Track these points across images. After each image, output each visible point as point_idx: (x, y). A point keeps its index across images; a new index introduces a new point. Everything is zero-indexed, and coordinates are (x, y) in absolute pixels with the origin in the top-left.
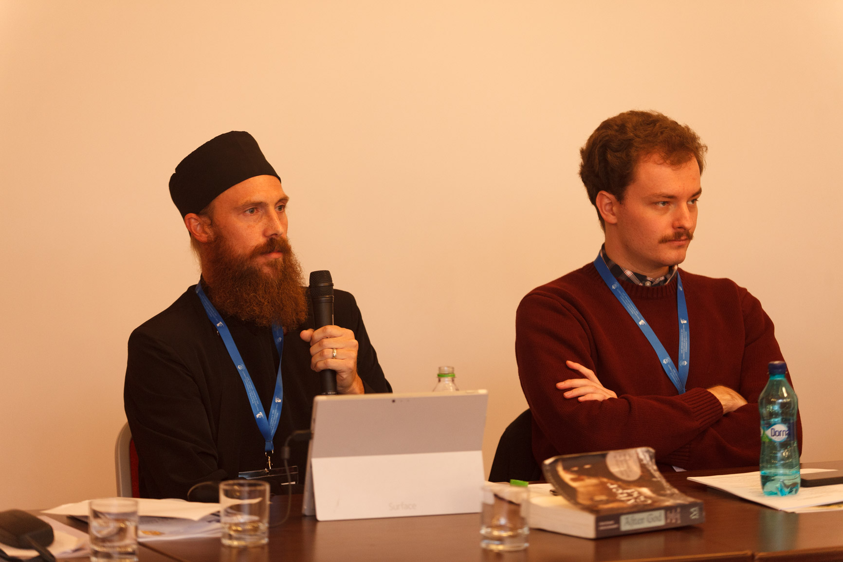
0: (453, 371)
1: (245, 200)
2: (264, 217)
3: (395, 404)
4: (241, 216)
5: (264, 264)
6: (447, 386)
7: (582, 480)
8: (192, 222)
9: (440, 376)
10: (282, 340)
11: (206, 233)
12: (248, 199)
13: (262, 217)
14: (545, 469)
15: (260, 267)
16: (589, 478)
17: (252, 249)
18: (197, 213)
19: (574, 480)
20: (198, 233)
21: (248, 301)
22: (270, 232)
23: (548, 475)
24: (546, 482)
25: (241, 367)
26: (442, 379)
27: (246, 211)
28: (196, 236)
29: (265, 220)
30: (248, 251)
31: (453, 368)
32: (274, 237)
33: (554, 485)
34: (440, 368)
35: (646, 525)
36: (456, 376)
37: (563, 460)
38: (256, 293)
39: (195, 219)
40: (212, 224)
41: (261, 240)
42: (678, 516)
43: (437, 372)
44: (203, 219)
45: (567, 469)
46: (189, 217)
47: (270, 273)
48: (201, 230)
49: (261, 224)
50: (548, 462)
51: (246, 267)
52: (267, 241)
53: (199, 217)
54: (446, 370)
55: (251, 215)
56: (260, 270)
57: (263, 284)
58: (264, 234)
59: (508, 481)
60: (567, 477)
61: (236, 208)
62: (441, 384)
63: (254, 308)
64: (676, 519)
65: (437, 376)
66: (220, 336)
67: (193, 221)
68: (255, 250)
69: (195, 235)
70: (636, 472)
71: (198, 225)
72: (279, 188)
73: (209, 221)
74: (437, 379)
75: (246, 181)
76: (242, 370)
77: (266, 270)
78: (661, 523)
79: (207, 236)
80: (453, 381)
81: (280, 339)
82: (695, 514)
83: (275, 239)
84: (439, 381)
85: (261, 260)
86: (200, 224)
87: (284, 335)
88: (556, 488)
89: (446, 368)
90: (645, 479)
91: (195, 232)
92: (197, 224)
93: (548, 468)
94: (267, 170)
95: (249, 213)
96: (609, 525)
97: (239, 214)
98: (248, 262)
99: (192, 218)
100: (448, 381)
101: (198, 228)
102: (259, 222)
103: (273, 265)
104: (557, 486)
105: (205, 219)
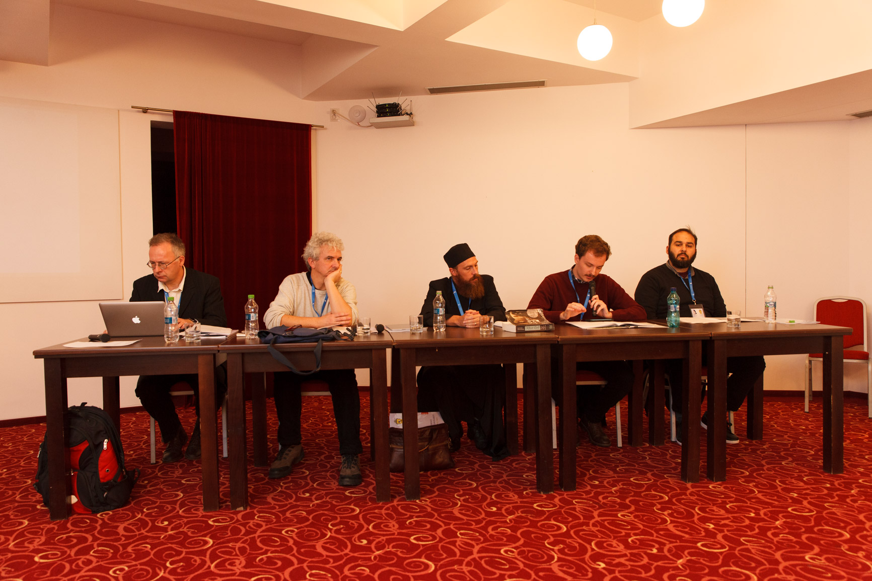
7: (517, 317)
19: (515, 317)
35: (534, 329)
42: (545, 328)
64: (544, 328)
70: (536, 315)
78: (539, 329)
82: (551, 327)
90: (539, 317)
96: (521, 329)
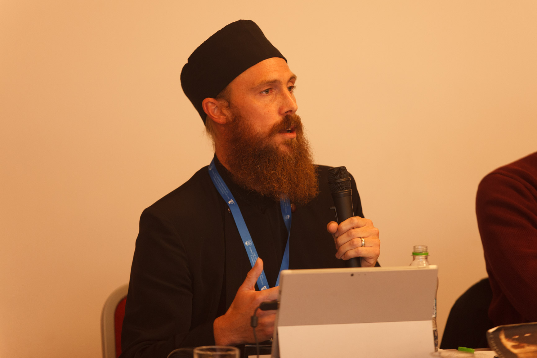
0: (427, 250)
1: (261, 80)
2: (278, 96)
3: (353, 277)
4: (258, 96)
5: (281, 143)
6: (421, 263)
7: (523, 347)
8: (209, 106)
9: (415, 254)
10: (290, 218)
11: (224, 115)
12: (263, 78)
13: (276, 95)
14: (489, 337)
15: (277, 145)
16: (529, 346)
17: (271, 127)
18: (214, 97)
19: (515, 347)
20: (216, 116)
21: (268, 177)
22: (286, 110)
23: (492, 343)
24: (490, 350)
25: (248, 243)
26: (417, 257)
27: (262, 92)
28: (215, 119)
29: (279, 99)
30: (267, 129)
31: (427, 247)
32: (289, 114)
33: (497, 352)
34: (414, 247)
36: (429, 254)
37: (506, 329)
38: (275, 171)
39: (212, 103)
40: (230, 106)
41: (276, 119)
43: (412, 251)
44: (220, 102)
45: (508, 337)
46: (207, 101)
47: (287, 151)
48: (219, 113)
49: (276, 103)
50: (491, 330)
51: (264, 145)
52: (283, 118)
53: (217, 100)
54: (420, 249)
55: (266, 95)
56: (277, 148)
57: (281, 162)
58: (280, 113)
59: (457, 348)
60: (508, 344)
61: (253, 88)
62: (416, 262)
63: (274, 184)
65: (411, 254)
66: (231, 214)
67: (210, 104)
68: (273, 128)
69: (213, 117)
71: (215, 109)
72: (287, 68)
73: (226, 104)
74: (412, 257)
75: (260, 63)
76: (249, 246)
77: (283, 149)
79: (225, 117)
80: (426, 258)
81: (288, 216)
83: (289, 116)
84: (414, 259)
85: (279, 139)
86: (217, 107)
87: (292, 212)
88: (499, 355)
89: (420, 247)
91: (213, 115)
92: (214, 107)
93: (491, 336)
94: (275, 53)
95: (265, 93)
97: (256, 95)
98: (267, 140)
99: (209, 102)
100: (422, 259)
101: (216, 112)
102: (274, 101)
103: (288, 144)
104: (500, 353)
105: (224, 103)
